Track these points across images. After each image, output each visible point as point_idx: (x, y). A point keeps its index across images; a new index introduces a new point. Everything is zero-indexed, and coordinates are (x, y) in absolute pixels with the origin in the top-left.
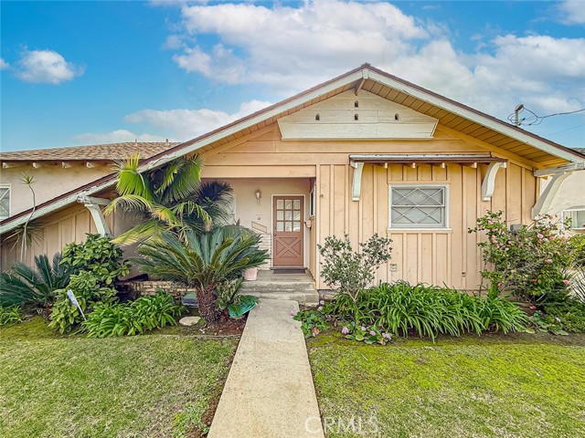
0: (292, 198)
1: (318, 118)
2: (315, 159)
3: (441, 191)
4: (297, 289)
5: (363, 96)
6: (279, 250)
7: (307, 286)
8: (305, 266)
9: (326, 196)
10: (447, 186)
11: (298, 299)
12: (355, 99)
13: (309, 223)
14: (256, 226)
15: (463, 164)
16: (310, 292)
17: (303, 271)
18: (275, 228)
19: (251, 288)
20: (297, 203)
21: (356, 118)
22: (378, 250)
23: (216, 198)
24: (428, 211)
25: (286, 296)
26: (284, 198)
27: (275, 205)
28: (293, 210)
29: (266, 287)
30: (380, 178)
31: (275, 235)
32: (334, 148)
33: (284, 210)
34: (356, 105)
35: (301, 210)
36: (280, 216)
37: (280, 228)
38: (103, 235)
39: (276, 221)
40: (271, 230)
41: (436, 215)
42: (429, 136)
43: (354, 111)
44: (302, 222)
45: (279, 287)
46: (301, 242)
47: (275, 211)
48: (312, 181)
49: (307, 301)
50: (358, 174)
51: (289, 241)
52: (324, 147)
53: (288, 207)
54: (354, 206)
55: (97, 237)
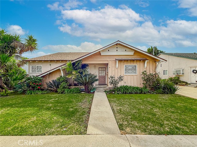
0: (103, 68)
1: (109, 50)
2: (108, 59)
3: (136, 66)
4: (104, 87)
5: (118, 46)
7: (106, 87)
9: (111, 67)
10: (137, 65)
12: (117, 46)
13: (107, 73)
15: (140, 60)
17: (106, 84)
20: (104, 69)
21: (117, 51)
22: (121, 78)
23: (85, 68)
24: (133, 71)
25: (102, 89)
26: (101, 68)
27: (99, 69)
28: (103, 70)
29: (98, 87)
30: (122, 63)
32: (112, 57)
33: (101, 70)
34: (117, 48)
35: (105, 70)
36: (100, 72)
37: (100, 75)
38: (63, 76)
40: (98, 75)
41: (135, 71)
42: (133, 54)
43: (117, 49)
44: (105, 73)
45: (100, 87)
46: (105, 78)
48: (108, 64)
49: (106, 90)
50: (117, 63)
51: (102, 78)
52: (110, 57)
53: (102, 70)
54: (117, 70)
55: (62, 76)
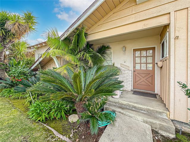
0: (147, 49)
4: (150, 113)
6: (137, 80)
7: (160, 113)
8: (156, 92)
11: (151, 124)
13: (160, 64)
14: (123, 66)
16: (164, 120)
17: (154, 96)
18: (134, 67)
19: (116, 103)
20: (150, 52)
26: (141, 50)
27: (134, 55)
28: (146, 57)
29: (125, 105)
31: (134, 71)
33: (141, 57)
35: (153, 56)
36: (138, 60)
37: (138, 67)
39: (135, 63)
40: (132, 68)
44: (154, 63)
45: (135, 107)
46: (153, 77)
47: (135, 57)
49: (161, 129)
51: (143, 75)
53: (144, 55)
